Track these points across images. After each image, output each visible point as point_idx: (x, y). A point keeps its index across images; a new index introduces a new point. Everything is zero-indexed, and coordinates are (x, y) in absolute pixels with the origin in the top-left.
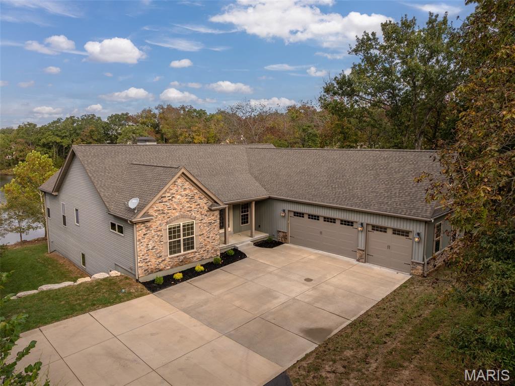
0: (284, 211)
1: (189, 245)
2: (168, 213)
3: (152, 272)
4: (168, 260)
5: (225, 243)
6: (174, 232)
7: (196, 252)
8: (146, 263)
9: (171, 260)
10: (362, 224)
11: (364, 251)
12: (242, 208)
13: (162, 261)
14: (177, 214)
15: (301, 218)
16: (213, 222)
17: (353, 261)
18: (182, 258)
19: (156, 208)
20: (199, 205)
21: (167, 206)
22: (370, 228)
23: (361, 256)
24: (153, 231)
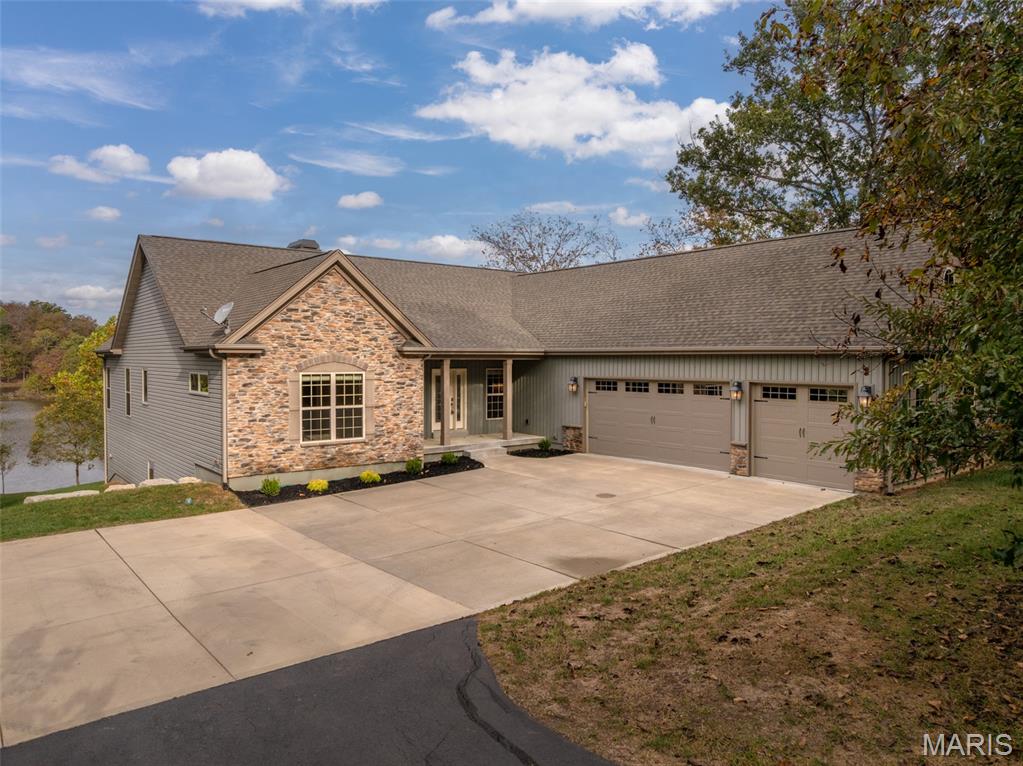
0: (575, 380)
1: (351, 425)
2: (303, 346)
3: (259, 472)
4: (298, 449)
5: (442, 443)
6: (313, 392)
7: (366, 443)
8: (247, 448)
9: (307, 451)
10: (739, 385)
11: (744, 447)
13: (285, 450)
14: (324, 352)
15: (612, 392)
16: (408, 382)
17: (725, 474)
18: (333, 450)
19: (273, 332)
20: (375, 339)
21: (300, 330)
22: (758, 393)
23: (740, 462)
24: (265, 381)
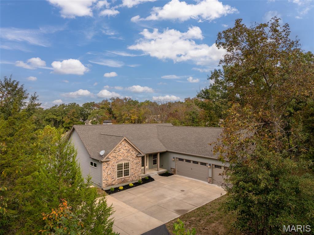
0: (174, 158)
1: (127, 173)
2: (117, 158)
3: (109, 186)
4: (116, 180)
5: (144, 173)
6: (120, 167)
7: (130, 177)
8: (107, 181)
9: (118, 180)
10: (210, 165)
11: (211, 178)
12: (153, 156)
13: (114, 180)
14: (122, 158)
15: (182, 161)
16: (138, 162)
17: (207, 183)
18: (123, 179)
19: (112, 155)
20: (132, 154)
21: (117, 154)
22: (214, 166)
23: (210, 181)
24: (110, 166)
